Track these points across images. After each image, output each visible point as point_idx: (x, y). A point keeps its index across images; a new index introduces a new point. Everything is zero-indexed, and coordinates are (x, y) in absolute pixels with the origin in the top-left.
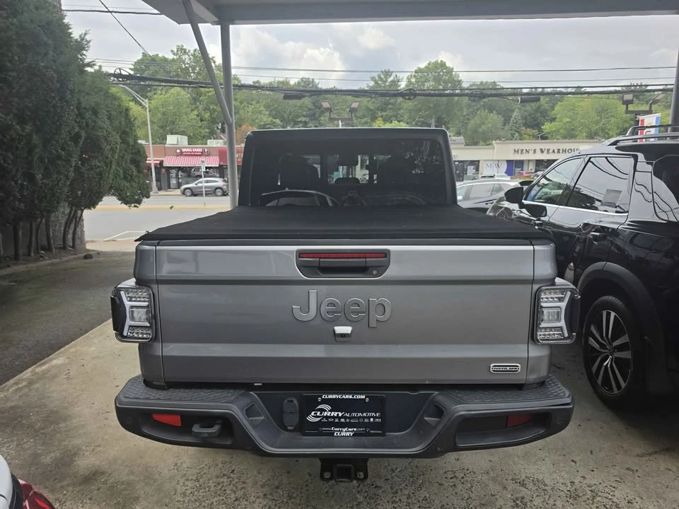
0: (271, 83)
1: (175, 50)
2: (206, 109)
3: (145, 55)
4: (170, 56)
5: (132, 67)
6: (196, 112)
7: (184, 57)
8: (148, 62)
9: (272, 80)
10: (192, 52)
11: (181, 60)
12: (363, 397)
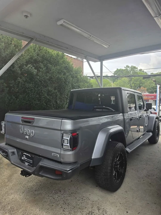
0: (157, 73)
1: (126, 67)
2: (133, 83)
3: (117, 69)
4: (124, 69)
5: (114, 73)
6: (129, 84)
7: (128, 69)
8: (118, 71)
9: (158, 72)
10: (131, 67)
11: (127, 70)
12: (30, 155)
